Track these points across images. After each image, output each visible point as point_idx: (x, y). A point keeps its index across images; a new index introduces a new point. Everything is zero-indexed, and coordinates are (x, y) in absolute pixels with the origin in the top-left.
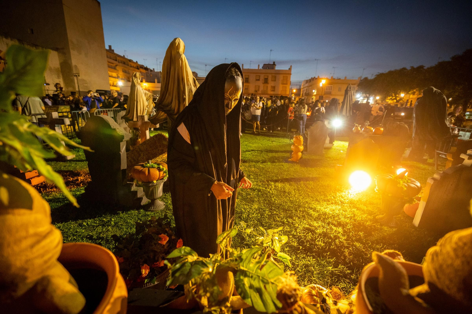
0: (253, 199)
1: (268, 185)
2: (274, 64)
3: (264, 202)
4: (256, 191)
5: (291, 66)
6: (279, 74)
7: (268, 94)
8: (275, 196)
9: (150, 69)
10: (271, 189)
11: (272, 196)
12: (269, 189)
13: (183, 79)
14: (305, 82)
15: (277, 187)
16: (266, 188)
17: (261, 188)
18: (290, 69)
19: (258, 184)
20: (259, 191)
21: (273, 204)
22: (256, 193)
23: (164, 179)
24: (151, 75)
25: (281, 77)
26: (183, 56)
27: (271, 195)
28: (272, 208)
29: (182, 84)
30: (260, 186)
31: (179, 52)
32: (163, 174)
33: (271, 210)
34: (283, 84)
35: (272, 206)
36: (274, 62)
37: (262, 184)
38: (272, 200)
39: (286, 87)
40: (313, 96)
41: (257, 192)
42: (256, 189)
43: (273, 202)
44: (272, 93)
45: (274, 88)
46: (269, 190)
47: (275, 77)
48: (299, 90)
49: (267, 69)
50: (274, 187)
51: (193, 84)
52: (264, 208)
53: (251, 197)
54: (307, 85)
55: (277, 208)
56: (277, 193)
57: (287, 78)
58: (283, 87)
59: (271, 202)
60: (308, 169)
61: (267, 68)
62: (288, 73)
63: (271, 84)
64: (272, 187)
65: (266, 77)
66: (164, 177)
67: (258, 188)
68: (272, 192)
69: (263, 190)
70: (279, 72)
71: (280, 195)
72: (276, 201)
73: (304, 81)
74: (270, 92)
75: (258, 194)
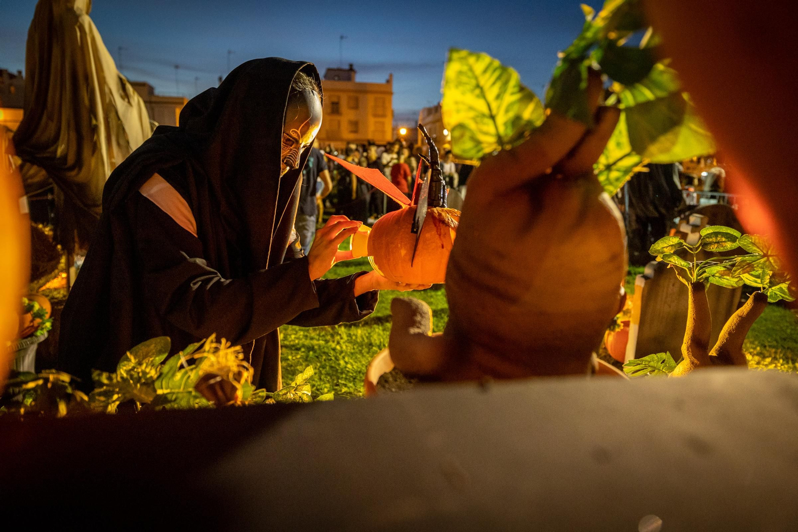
0: (292, 368)
1: (332, 336)
2: (351, 69)
3: (320, 372)
4: (303, 350)
5: (391, 76)
6: (365, 92)
7: (341, 140)
8: (349, 356)
9: (6, 71)
10: (338, 343)
11: (341, 357)
12: (336, 343)
13: (88, 78)
14: (426, 113)
15: (354, 338)
16: (327, 341)
17: (315, 342)
18: (389, 81)
19: (308, 335)
20: (311, 348)
21: (342, 373)
22: (303, 354)
23: (36, 336)
24: (12, 89)
25: (370, 100)
26: (86, 20)
27: (338, 354)
28: (338, 382)
29: (85, 89)
30: (312, 339)
31: (73, 8)
32: (32, 321)
33: (337, 385)
34: (375, 115)
35: (338, 378)
36: (351, 66)
37: (319, 335)
38: (339, 364)
39: (383, 124)
40: (444, 143)
41: (304, 352)
42: (304, 346)
43: (342, 369)
44: (351, 136)
45: (355, 126)
46: (333, 345)
47: (357, 100)
48: (413, 131)
49: (334, 79)
50: (345, 337)
51: (118, 91)
52: (319, 383)
53: (288, 364)
54: (430, 119)
55: (352, 379)
56: (354, 349)
57: (384, 102)
58: (376, 122)
59: (337, 370)
60: (427, 295)
61: (336, 78)
62: (385, 91)
63: (348, 115)
64: (341, 338)
65: (335, 100)
66: (36, 329)
67: (307, 342)
68: (341, 347)
69: (319, 346)
70: (364, 89)
71: (361, 352)
72: (349, 366)
73: (424, 109)
74: (347, 135)
75: (307, 356)
